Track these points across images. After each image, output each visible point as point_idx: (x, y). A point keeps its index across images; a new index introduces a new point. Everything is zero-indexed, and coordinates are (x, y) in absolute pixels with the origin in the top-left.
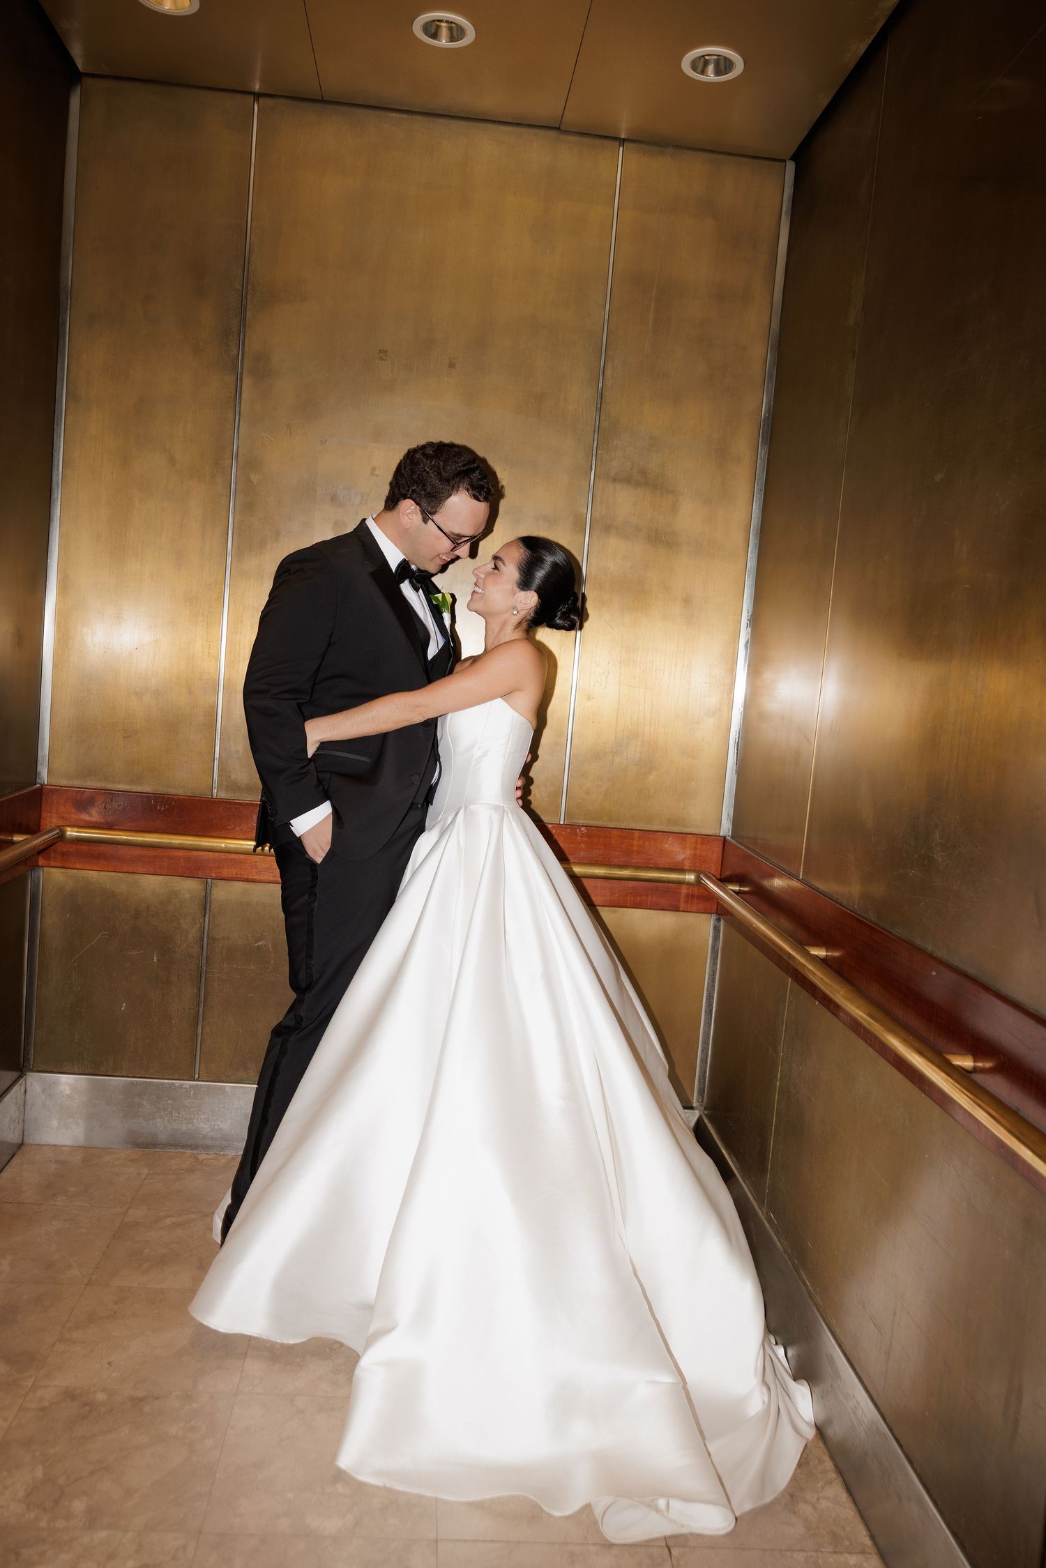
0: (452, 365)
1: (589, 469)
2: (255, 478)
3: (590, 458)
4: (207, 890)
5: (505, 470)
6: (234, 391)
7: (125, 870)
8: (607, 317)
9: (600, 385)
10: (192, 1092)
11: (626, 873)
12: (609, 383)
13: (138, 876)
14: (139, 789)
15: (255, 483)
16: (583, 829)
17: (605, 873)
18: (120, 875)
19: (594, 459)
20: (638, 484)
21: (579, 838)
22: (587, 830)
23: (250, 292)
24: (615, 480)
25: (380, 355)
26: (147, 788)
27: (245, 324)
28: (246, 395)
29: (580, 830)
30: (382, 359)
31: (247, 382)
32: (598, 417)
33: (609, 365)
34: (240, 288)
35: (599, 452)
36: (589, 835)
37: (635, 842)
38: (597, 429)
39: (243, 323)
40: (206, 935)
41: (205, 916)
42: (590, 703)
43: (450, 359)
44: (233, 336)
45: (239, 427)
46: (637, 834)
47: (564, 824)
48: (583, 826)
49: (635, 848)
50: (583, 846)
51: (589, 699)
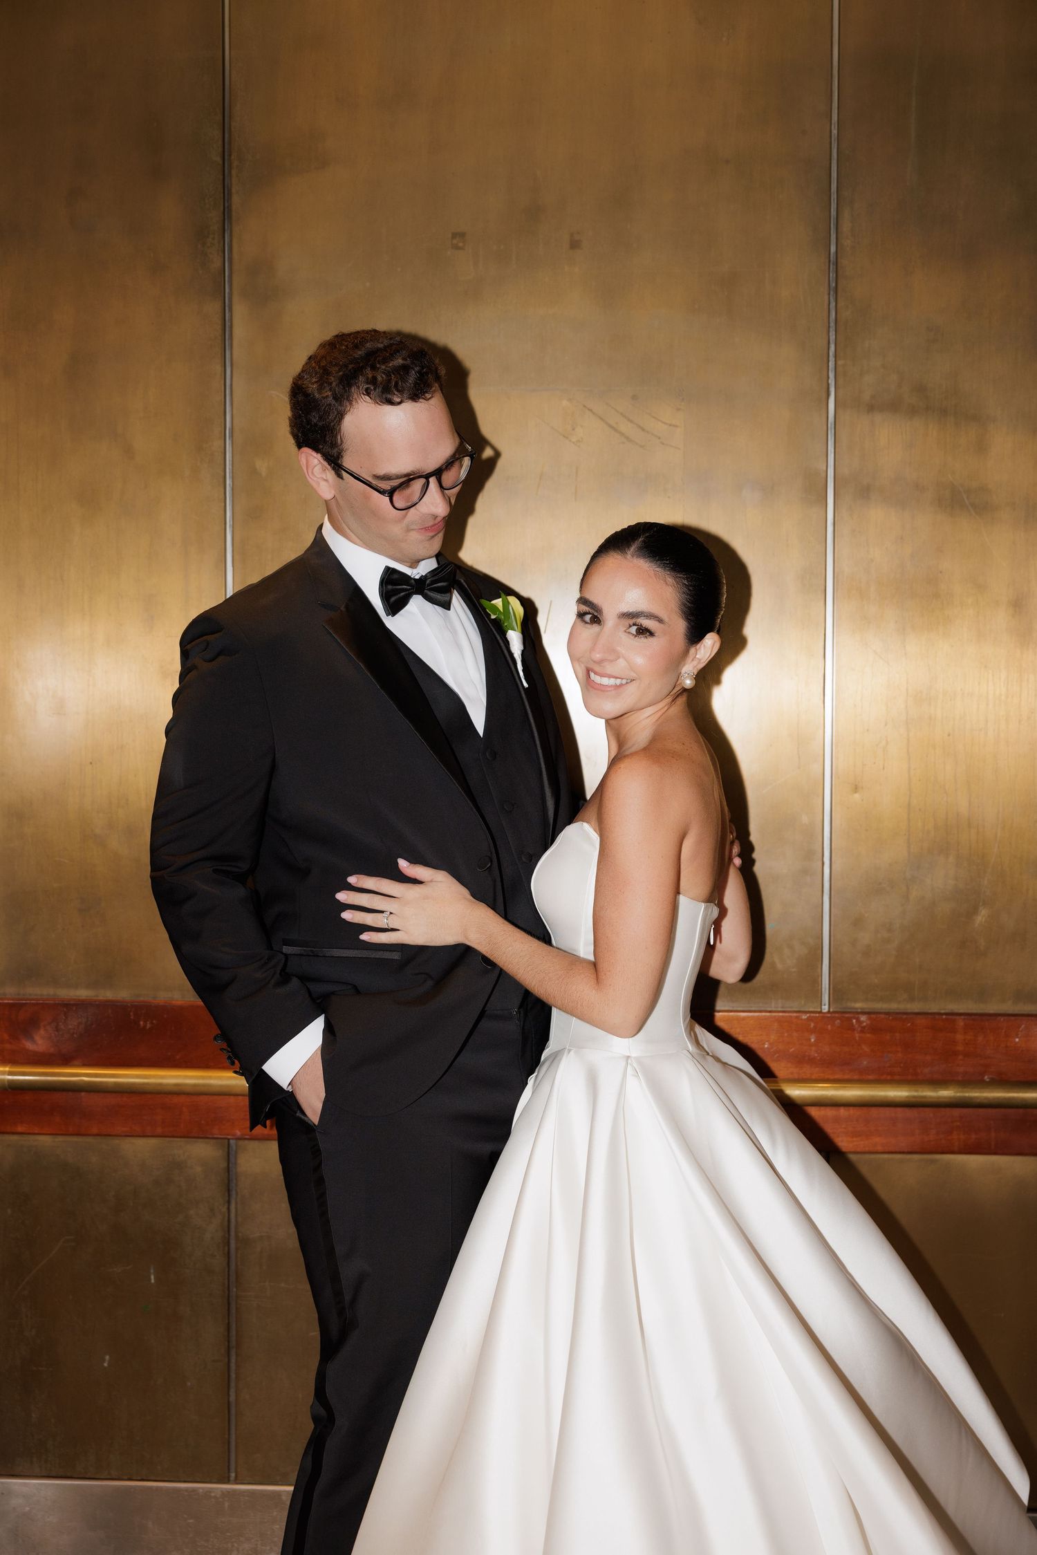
0: (575, 245)
1: (824, 395)
2: (262, 466)
3: (825, 373)
4: (230, 1157)
5: (678, 410)
6: (219, 327)
7: (95, 1131)
8: (835, 132)
9: (833, 249)
10: (227, 1504)
11: (946, 1093)
12: (847, 243)
13: (116, 1141)
14: (107, 994)
15: (264, 474)
16: (863, 1018)
17: (907, 1097)
18: (90, 1139)
19: (832, 375)
20: (913, 412)
21: (857, 1035)
22: (870, 1019)
23: (235, 163)
24: (871, 408)
25: (455, 242)
26: (122, 994)
27: (230, 218)
28: (241, 330)
29: (858, 1020)
30: (457, 247)
31: (240, 312)
32: (833, 304)
33: (846, 214)
34: (219, 160)
35: (840, 363)
36: (874, 1029)
37: (959, 1037)
38: (832, 324)
39: (227, 214)
40: (233, 1233)
41: (229, 1202)
42: (857, 796)
43: (572, 235)
44: (214, 239)
45: (231, 385)
46: (961, 1023)
47: (829, 1012)
48: (863, 1013)
49: (960, 1048)
50: (866, 1048)
51: (856, 789)
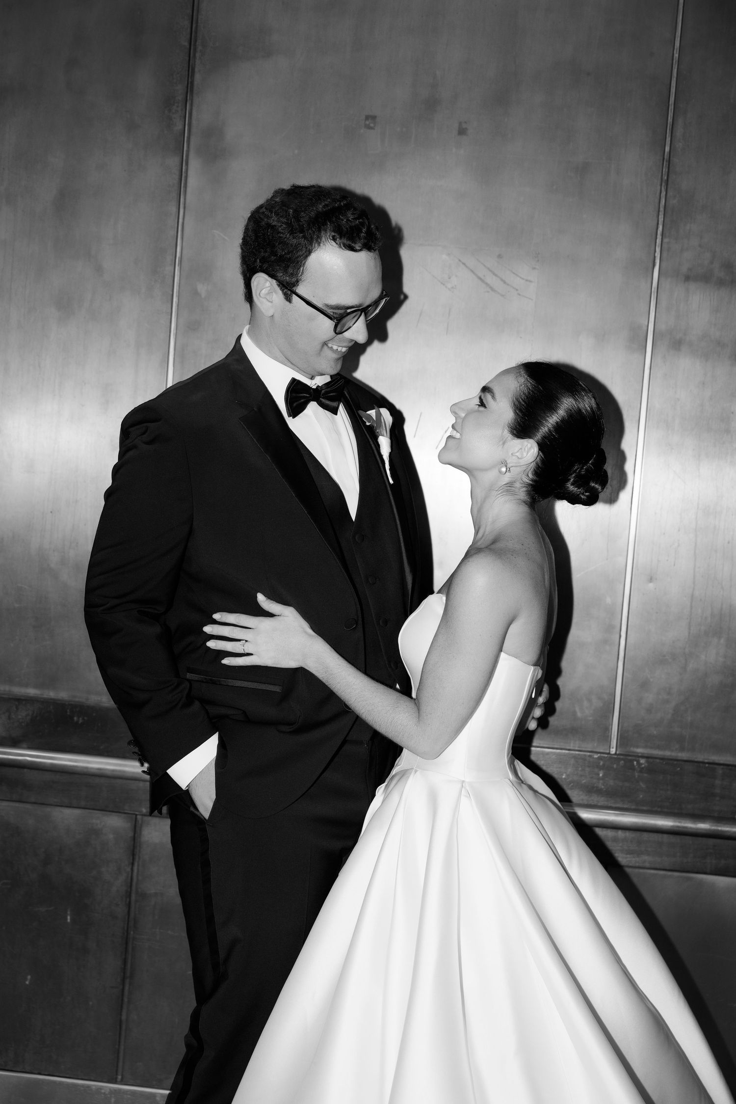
0: (462, 132)
1: (651, 265)
2: (202, 288)
3: (653, 248)
4: (136, 829)
5: (534, 268)
6: (177, 177)
7: (33, 799)
8: (676, 55)
9: (667, 149)
10: (113, 1100)
11: (703, 826)
12: (679, 145)
13: (48, 809)
14: (51, 694)
15: (203, 296)
16: (642, 761)
17: (673, 826)
18: (28, 806)
19: (658, 250)
20: (721, 283)
21: (636, 774)
22: (647, 762)
23: (199, 48)
24: (687, 278)
25: (367, 123)
26: (63, 695)
27: (192, 91)
28: (193, 181)
29: (638, 762)
30: (368, 127)
31: (195, 166)
32: (663, 193)
33: (680, 122)
34: (186, 44)
35: (666, 240)
36: (650, 770)
37: (718, 782)
38: (662, 209)
39: (190, 88)
40: (134, 888)
41: (133, 864)
42: (651, 585)
43: (460, 123)
44: (178, 107)
45: (183, 223)
46: (720, 771)
47: (616, 754)
48: (643, 757)
49: (718, 791)
50: (643, 785)
51: (651, 580)
